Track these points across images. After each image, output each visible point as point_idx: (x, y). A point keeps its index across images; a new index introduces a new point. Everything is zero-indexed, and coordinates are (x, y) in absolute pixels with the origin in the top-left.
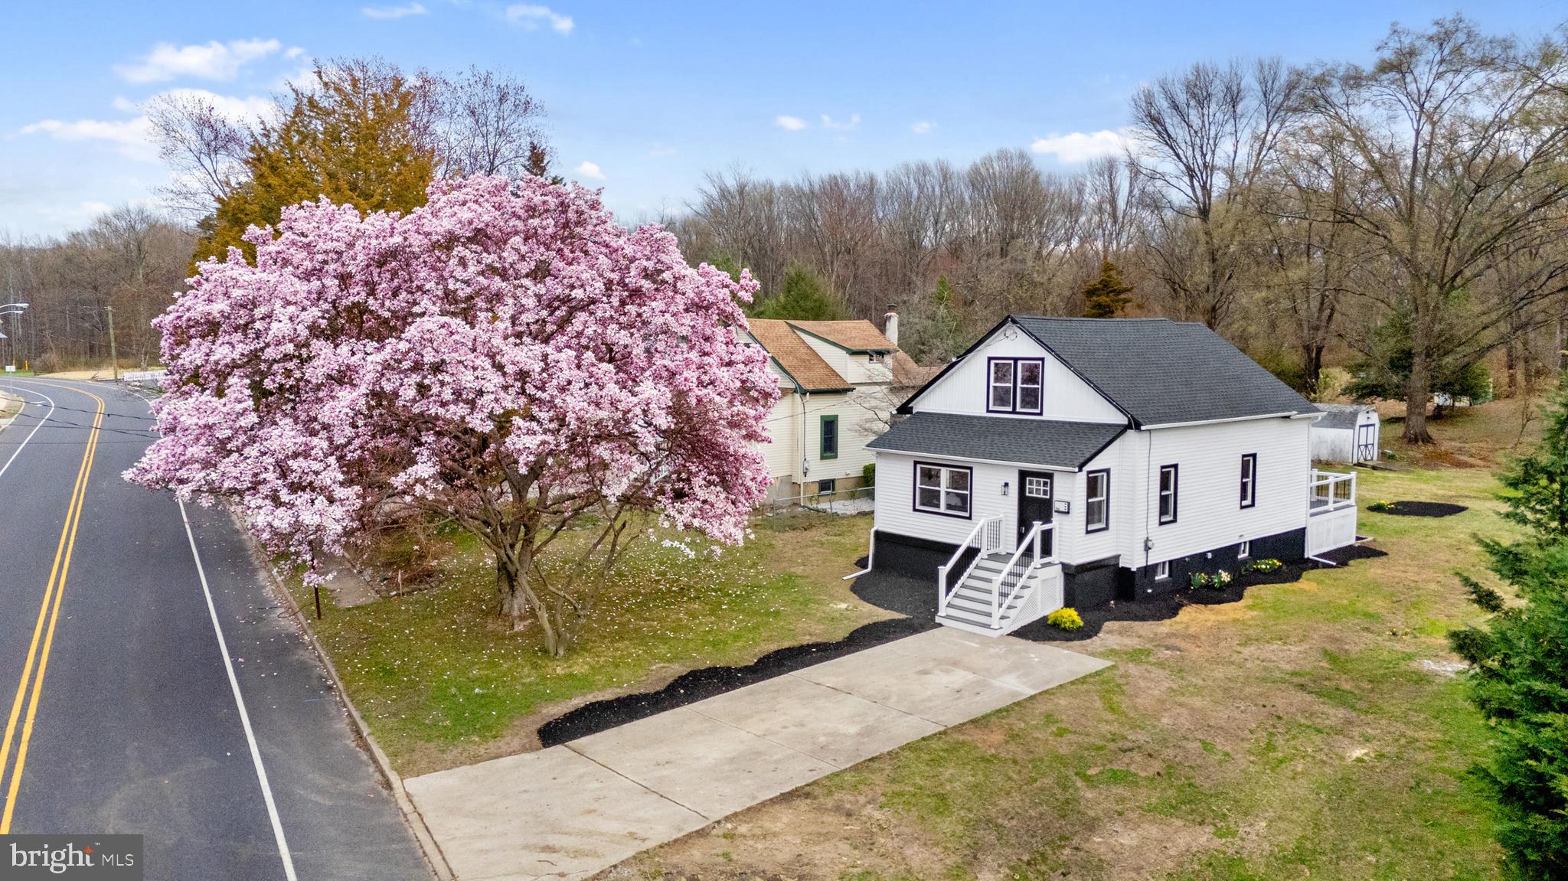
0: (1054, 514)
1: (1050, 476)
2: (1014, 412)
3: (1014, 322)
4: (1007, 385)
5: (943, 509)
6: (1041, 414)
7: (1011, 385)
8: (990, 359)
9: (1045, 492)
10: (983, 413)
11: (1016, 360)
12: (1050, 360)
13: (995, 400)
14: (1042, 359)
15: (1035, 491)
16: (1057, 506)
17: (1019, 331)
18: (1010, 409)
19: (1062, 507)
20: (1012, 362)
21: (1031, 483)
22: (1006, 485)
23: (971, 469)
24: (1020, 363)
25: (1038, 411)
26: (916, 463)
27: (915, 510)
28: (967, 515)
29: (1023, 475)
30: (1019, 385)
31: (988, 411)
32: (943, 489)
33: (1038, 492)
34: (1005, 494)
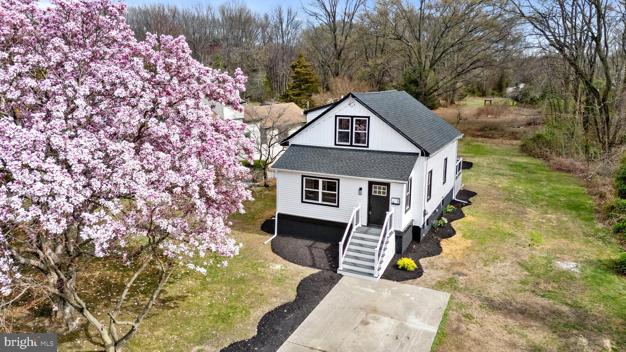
0: (391, 205)
1: (388, 185)
2: (351, 145)
3: (353, 97)
4: (347, 131)
5: (320, 201)
6: (368, 147)
7: (350, 131)
8: (336, 116)
9: (384, 193)
10: (333, 146)
11: (352, 117)
12: (374, 118)
13: (340, 138)
14: (369, 117)
15: (378, 191)
16: (392, 200)
17: (355, 101)
18: (349, 144)
19: (396, 201)
20: (350, 118)
21: (375, 188)
22: (361, 189)
23: (338, 180)
24: (354, 119)
25: (366, 145)
26: (303, 176)
27: (302, 202)
28: (336, 205)
29: (371, 184)
30: (354, 131)
31: (336, 145)
32: (320, 190)
33: (380, 192)
34: (360, 194)
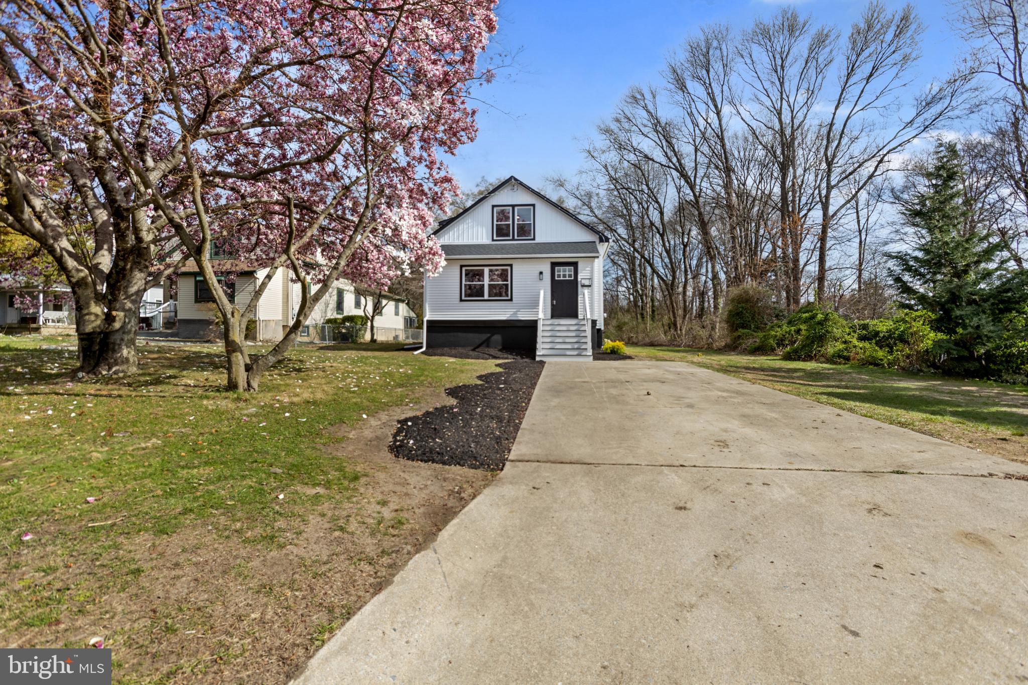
0: (580, 288)
1: (575, 265)
2: (513, 239)
3: (516, 180)
4: (507, 222)
5: (486, 297)
6: (534, 239)
7: (511, 222)
8: (493, 206)
9: (571, 275)
10: (490, 241)
11: (513, 206)
12: (540, 205)
13: (498, 232)
14: (534, 205)
15: (564, 273)
16: (581, 282)
17: (518, 186)
18: (510, 238)
19: (587, 282)
20: (511, 208)
21: (560, 270)
22: (541, 273)
23: (511, 266)
24: (516, 209)
25: (532, 237)
26: (462, 266)
27: (461, 300)
28: (509, 298)
29: (554, 265)
30: (516, 222)
31: (493, 240)
32: (486, 282)
33: (564, 276)
34: (541, 279)
